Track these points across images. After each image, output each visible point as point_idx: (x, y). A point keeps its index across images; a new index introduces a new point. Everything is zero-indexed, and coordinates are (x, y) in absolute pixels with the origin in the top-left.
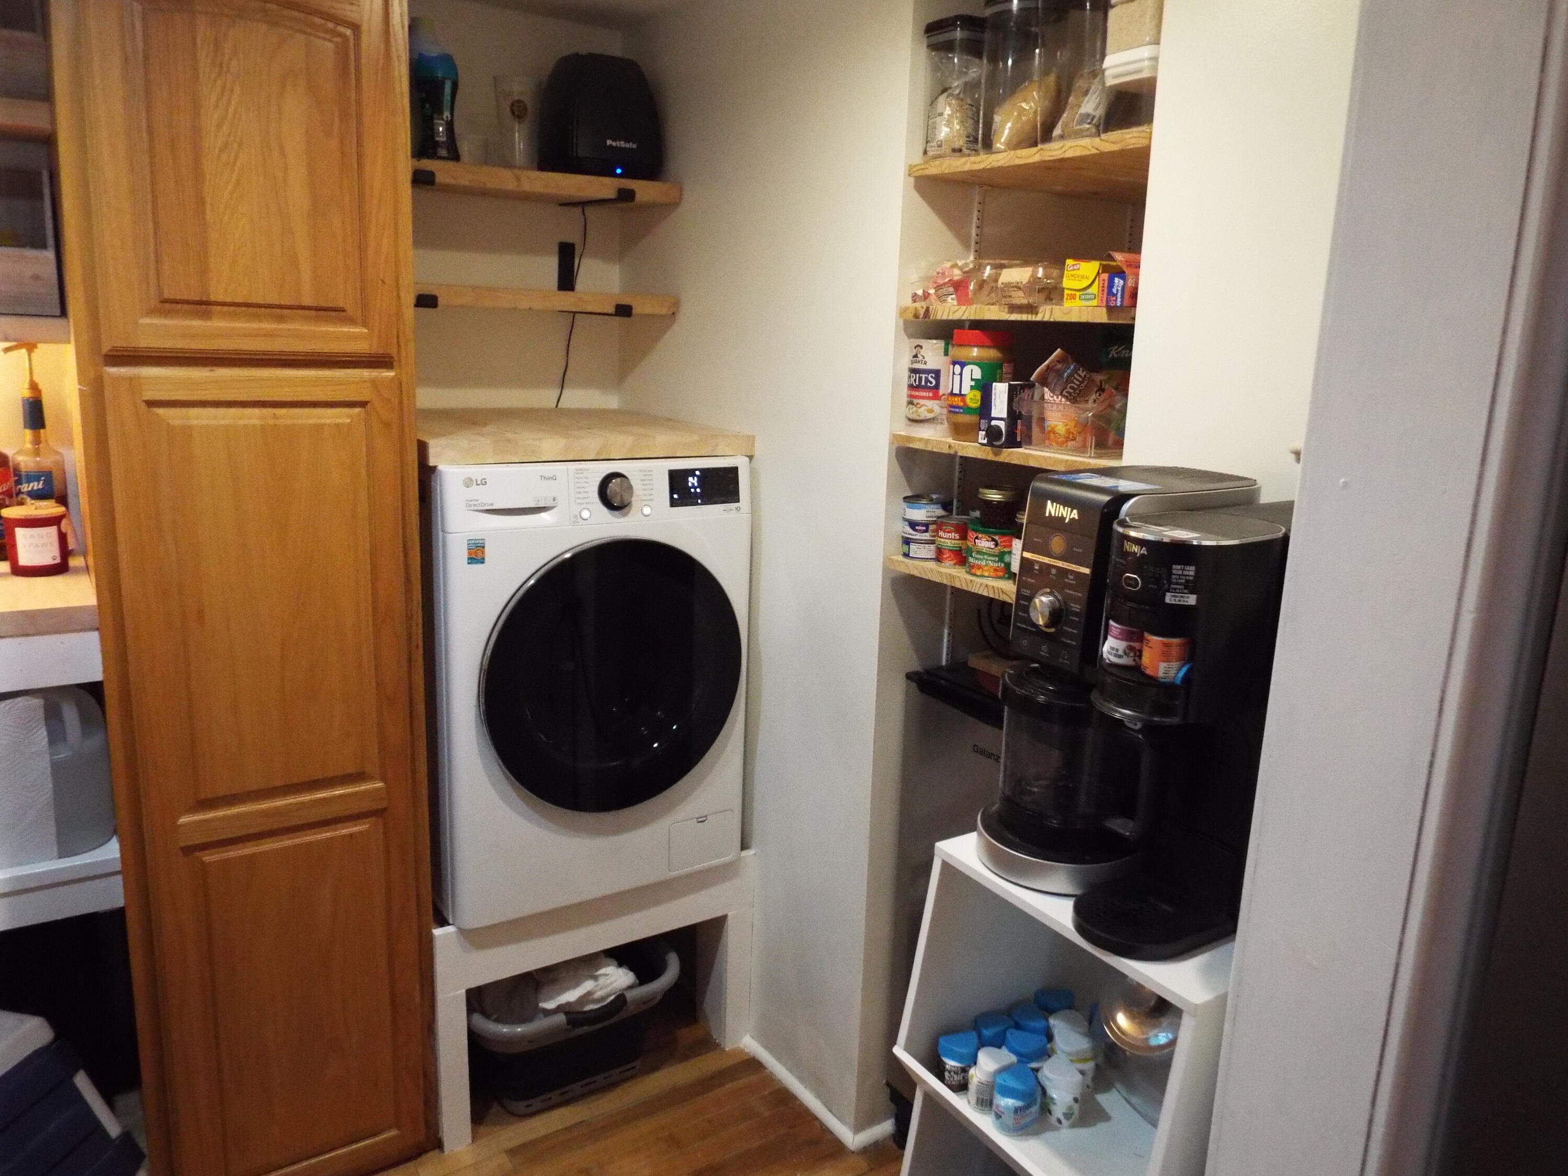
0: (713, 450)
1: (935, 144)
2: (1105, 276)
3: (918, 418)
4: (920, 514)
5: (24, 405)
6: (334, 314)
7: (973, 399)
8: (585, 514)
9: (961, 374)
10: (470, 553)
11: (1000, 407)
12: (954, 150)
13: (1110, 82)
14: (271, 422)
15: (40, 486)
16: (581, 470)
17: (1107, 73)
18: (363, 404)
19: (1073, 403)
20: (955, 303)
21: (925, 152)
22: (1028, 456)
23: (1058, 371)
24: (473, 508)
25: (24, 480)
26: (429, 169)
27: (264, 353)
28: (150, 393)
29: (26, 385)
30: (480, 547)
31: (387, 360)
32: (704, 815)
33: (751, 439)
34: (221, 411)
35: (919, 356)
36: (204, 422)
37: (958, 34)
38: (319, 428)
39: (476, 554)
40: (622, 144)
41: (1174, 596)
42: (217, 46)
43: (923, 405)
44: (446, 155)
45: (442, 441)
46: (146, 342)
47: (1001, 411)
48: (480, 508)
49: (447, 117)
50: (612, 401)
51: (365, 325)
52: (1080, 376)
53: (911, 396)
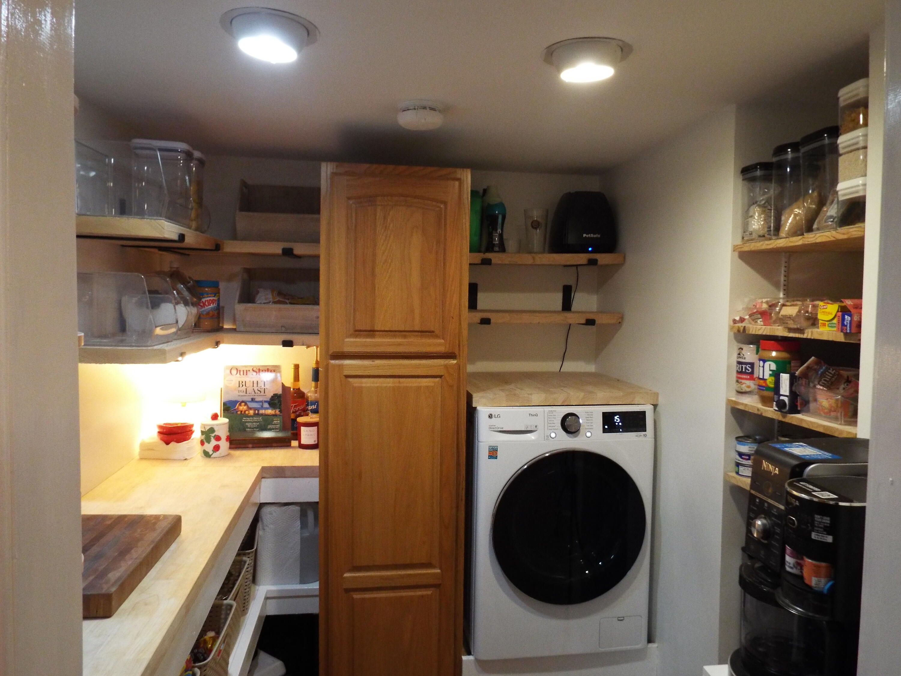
0: (632, 401)
1: (748, 233)
2: (840, 314)
3: (741, 391)
4: (745, 449)
5: (313, 370)
6: (429, 334)
7: (770, 381)
8: (553, 435)
9: (763, 367)
10: (489, 453)
11: (785, 389)
12: (760, 236)
13: (841, 198)
14: (397, 385)
15: (315, 408)
16: (551, 411)
17: (840, 193)
18: (440, 377)
19: (829, 389)
20: (762, 323)
21: (743, 238)
22: (802, 420)
23: (815, 370)
24: (492, 430)
25: (309, 405)
26: (489, 257)
27: (396, 353)
28: (346, 372)
29: (314, 362)
30: (495, 450)
31: (453, 355)
32: (622, 616)
33: (656, 395)
34: (376, 380)
35: (741, 354)
36: (368, 385)
37: (758, 173)
38: (419, 388)
39: (493, 453)
40: (592, 235)
41: (817, 535)
42: (385, 218)
43: (744, 383)
44: (498, 250)
45: (480, 394)
46: (347, 349)
47: (785, 391)
48: (497, 430)
49: (499, 232)
50: (591, 368)
51: (443, 339)
52: (830, 373)
53: (738, 378)
